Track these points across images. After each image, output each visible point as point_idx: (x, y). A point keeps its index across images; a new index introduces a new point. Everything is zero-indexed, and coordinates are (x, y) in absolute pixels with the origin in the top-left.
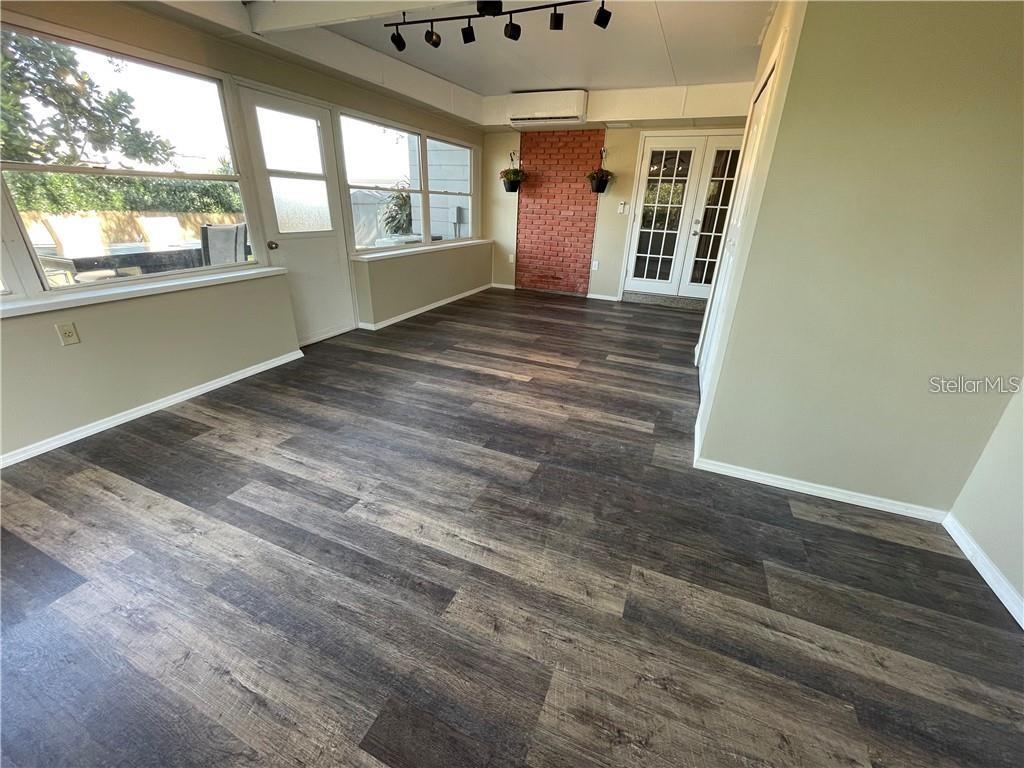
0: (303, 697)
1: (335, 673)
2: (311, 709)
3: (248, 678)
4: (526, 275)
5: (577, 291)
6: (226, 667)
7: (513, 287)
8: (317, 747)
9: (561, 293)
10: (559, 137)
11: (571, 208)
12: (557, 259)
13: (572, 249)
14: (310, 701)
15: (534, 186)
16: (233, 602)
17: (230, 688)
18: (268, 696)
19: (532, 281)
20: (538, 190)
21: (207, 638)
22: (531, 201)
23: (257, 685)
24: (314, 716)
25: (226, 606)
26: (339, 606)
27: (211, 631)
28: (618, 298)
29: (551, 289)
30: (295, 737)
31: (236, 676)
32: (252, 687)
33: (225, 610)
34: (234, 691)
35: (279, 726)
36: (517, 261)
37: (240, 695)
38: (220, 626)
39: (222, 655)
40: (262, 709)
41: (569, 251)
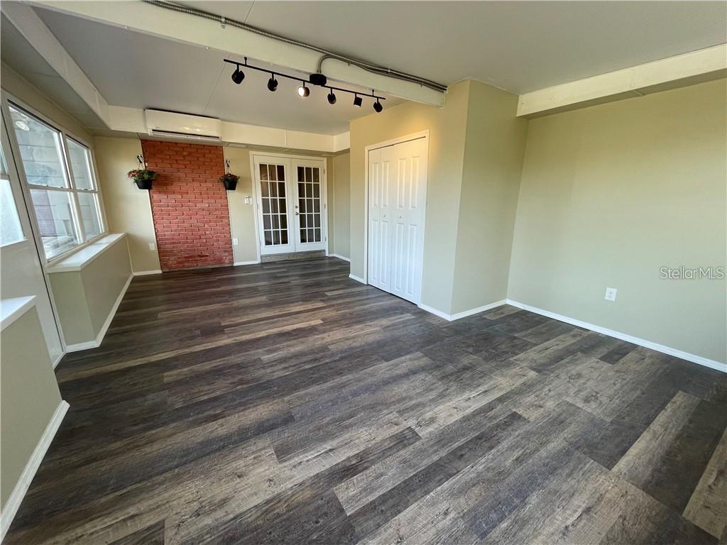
0: (583, 488)
1: (567, 471)
2: (590, 487)
3: (570, 515)
4: (172, 258)
5: (224, 263)
6: (562, 527)
7: (160, 272)
8: (613, 487)
9: (211, 267)
10: (183, 148)
11: (205, 201)
12: (201, 241)
13: (212, 232)
14: (586, 485)
15: (166, 185)
16: (501, 520)
17: (578, 527)
18: (584, 506)
19: (179, 263)
20: (169, 188)
21: (535, 540)
22: (163, 197)
23: (576, 511)
24: (595, 485)
25: (504, 525)
26: (516, 460)
27: (528, 536)
28: (258, 261)
29: (200, 266)
30: (608, 495)
31: (569, 522)
32: (577, 514)
33: (508, 526)
34: (582, 524)
35: (603, 503)
36: (159, 248)
37: (584, 521)
38: (524, 531)
39: (552, 530)
40: (592, 510)
41: (210, 234)
